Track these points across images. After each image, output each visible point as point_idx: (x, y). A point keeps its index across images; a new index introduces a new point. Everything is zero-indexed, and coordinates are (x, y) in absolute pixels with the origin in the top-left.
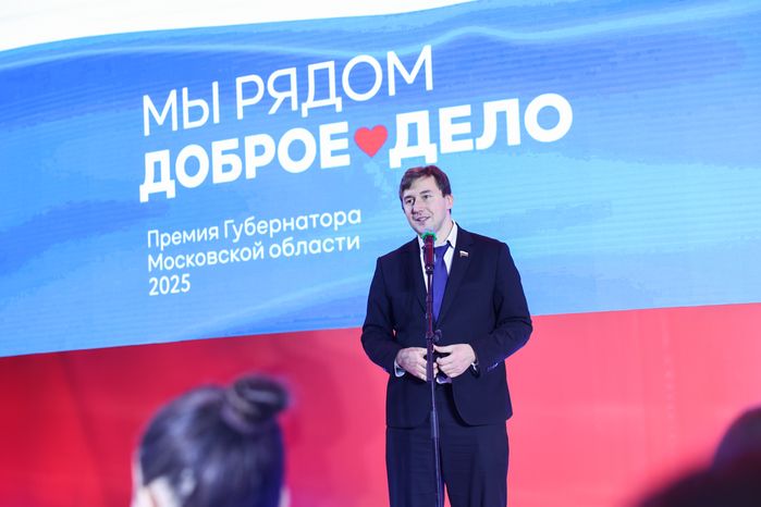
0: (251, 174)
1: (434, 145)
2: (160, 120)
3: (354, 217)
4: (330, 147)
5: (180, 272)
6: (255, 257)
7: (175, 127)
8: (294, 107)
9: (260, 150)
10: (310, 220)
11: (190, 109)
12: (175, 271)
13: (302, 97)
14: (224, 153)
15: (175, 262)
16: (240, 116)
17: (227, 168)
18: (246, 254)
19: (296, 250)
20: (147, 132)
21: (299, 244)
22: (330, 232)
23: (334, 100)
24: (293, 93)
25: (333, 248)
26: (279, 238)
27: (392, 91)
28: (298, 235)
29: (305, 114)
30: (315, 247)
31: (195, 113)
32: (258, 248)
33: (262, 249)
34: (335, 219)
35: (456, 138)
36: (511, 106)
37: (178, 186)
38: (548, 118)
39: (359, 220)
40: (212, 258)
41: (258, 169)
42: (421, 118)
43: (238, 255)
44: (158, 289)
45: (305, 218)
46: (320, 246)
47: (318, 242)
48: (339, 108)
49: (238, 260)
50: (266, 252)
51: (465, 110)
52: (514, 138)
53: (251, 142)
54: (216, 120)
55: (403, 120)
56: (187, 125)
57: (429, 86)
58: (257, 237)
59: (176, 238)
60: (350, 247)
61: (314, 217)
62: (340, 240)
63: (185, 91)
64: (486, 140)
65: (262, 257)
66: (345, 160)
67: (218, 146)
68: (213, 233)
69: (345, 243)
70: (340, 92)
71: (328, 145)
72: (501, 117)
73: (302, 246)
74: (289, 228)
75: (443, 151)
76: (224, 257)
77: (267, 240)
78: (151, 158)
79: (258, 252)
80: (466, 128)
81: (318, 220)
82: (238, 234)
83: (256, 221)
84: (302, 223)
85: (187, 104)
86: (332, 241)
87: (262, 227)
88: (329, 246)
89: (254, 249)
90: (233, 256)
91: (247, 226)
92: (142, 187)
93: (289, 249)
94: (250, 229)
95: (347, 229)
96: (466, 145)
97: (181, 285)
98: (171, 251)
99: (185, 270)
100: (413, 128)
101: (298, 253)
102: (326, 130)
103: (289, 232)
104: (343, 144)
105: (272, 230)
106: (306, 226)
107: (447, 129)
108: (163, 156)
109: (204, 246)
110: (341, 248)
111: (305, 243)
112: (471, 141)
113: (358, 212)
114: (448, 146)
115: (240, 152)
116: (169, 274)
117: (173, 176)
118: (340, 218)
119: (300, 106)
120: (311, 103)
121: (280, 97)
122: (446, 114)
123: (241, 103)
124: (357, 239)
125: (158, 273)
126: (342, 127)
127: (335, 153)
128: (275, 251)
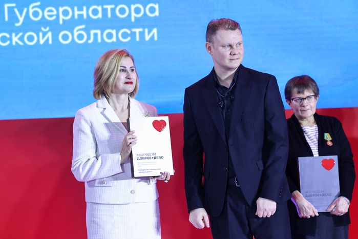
3: (152, 10)
6: (42, 42)
10: (105, 11)
18: (31, 38)
19: (89, 38)
21: (92, 32)
22: (127, 23)
25: (129, 39)
26: (70, 25)
28: (90, 24)
30: (110, 36)
32: (44, 34)
33: (50, 34)
34: (132, 12)
39: (157, 13)
43: (21, 39)
45: (100, 8)
46: (115, 36)
47: (114, 32)
49: (21, 43)
50: (55, 37)
58: (44, 22)
60: (147, 38)
61: (109, 7)
62: (137, 31)
65: (50, 42)
69: (142, 34)
73: (96, 35)
74: (81, 16)
76: (4, 39)
77: (55, 27)
79: (45, 37)
81: (113, 10)
82: (21, 19)
83: (42, 8)
84: (95, 12)
86: (129, 32)
87: (49, 14)
88: (125, 35)
89: (41, 34)
90: (15, 39)
91: (31, 11)
93: (80, 37)
94: (36, 14)
95: (145, 22)
101: (91, 41)
103: (81, 19)
105: (61, 17)
106: (100, 15)
110: (138, 39)
111: (99, 32)
113: (156, 6)
118: (137, 11)
124: (155, 31)
128: (65, 37)
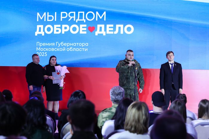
0: (63, 33)
1: (105, 32)
2: (41, 18)
3: (87, 44)
4: (82, 29)
5: (45, 52)
6: (63, 50)
7: (45, 20)
8: (74, 20)
9: (66, 28)
10: (77, 44)
11: (49, 17)
12: (43, 51)
13: (76, 18)
14: (57, 27)
15: (43, 50)
16: (61, 20)
17: (57, 31)
18: (61, 50)
20: (38, 21)
22: (81, 47)
23: (84, 20)
24: (74, 17)
26: (69, 47)
27: (97, 20)
29: (77, 22)
30: (77, 50)
31: (50, 18)
32: (64, 49)
33: (65, 49)
34: (82, 45)
35: (110, 31)
36: (122, 26)
37: (45, 33)
38: (129, 29)
39: (88, 45)
40: (53, 50)
41: (65, 32)
42: (103, 26)
43: (59, 50)
45: (76, 44)
46: (78, 50)
47: (78, 49)
48: (85, 22)
50: (66, 50)
51: (112, 26)
52: (122, 32)
53: (64, 26)
54: (55, 20)
55: (99, 26)
56: (48, 20)
57: (105, 20)
58: (64, 46)
59: (44, 44)
60: (85, 50)
61: (78, 43)
62: (83, 49)
63: (48, 13)
64: (116, 32)
66: (85, 33)
67: (55, 26)
68: (53, 44)
69: (84, 50)
70: (85, 18)
71: (81, 29)
72: (120, 28)
73: (74, 49)
75: (107, 33)
76: (56, 50)
77: (66, 47)
78: (38, 26)
80: (112, 29)
81: (78, 44)
82: (59, 45)
84: (75, 44)
85: (48, 16)
87: (65, 44)
88: (80, 50)
90: (58, 50)
91: (61, 44)
92: (36, 32)
93: (71, 50)
94: (62, 44)
95: (85, 47)
96: (112, 33)
97: (44, 55)
98: (42, 47)
99: (46, 51)
100: (101, 28)
101: (73, 51)
102: (81, 26)
103: (72, 46)
104: (85, 29)
105: (67, 45)
106: (76, 45)
107: (108, 29)
108: (42, 26)
109: (51, 47)
112: (113, 32)
113: (88, 44)
114: (108, 32)
115: (61, 28)
116: (42, 52)
117: (44, 31)
118: (83, 44)
119: (76, 20)
120: (78, 20)
121: (71, 17)
122: (108, 26)
123: (62, 17)
124: (87, 49)
125: (39, 51)
126: (85, 26)
127: (83, 31)
128: (68, 50)
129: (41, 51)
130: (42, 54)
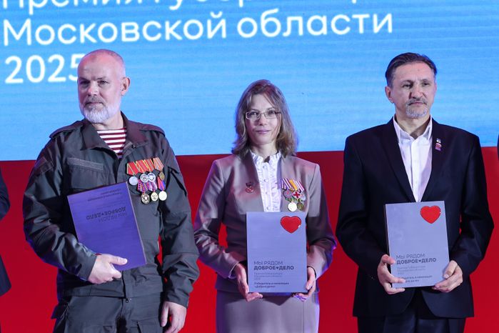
6: (211, 35)
12: (57, 46)
15: (57, 34)
18: (193, 29)
19: (284, 28)
21: (290, 19)
22: (344, 4)
25: (347, 30)
26: (254, 8)
30: (317, 26)
32: (215, 22)
33: (223, 23)
40: (130, 32)
43: (179, 30)
44: (22, 74)
46: (325, 25)
47: (324, 20)
49: (179, 37)
50: (231, 29)
60: (376, 29)
62: (361, 18)
65: (224, 35)
69: (368, 24)
73: (295, 25)
76: (152, 31)
77: (232, 11)
79: (216, 28)
86: (347, 19)
88: (341, 25)
89: (209, 22)
90: (170, 30)
93: (271, 27)
97: (67, 70)
98: (49, 15)
99: (76, 47)
101: (287, 34)
110: (361, 30)
111: (300, 19)
116: (45, 52)
124: (389, 18)
125: (22, 49)
128: (247, 28)
129: (36, 48)
130: (51, 67)
